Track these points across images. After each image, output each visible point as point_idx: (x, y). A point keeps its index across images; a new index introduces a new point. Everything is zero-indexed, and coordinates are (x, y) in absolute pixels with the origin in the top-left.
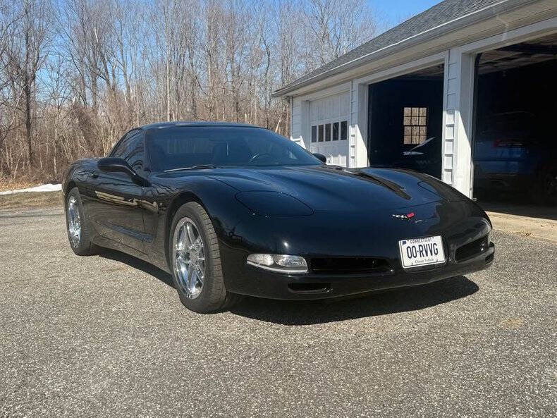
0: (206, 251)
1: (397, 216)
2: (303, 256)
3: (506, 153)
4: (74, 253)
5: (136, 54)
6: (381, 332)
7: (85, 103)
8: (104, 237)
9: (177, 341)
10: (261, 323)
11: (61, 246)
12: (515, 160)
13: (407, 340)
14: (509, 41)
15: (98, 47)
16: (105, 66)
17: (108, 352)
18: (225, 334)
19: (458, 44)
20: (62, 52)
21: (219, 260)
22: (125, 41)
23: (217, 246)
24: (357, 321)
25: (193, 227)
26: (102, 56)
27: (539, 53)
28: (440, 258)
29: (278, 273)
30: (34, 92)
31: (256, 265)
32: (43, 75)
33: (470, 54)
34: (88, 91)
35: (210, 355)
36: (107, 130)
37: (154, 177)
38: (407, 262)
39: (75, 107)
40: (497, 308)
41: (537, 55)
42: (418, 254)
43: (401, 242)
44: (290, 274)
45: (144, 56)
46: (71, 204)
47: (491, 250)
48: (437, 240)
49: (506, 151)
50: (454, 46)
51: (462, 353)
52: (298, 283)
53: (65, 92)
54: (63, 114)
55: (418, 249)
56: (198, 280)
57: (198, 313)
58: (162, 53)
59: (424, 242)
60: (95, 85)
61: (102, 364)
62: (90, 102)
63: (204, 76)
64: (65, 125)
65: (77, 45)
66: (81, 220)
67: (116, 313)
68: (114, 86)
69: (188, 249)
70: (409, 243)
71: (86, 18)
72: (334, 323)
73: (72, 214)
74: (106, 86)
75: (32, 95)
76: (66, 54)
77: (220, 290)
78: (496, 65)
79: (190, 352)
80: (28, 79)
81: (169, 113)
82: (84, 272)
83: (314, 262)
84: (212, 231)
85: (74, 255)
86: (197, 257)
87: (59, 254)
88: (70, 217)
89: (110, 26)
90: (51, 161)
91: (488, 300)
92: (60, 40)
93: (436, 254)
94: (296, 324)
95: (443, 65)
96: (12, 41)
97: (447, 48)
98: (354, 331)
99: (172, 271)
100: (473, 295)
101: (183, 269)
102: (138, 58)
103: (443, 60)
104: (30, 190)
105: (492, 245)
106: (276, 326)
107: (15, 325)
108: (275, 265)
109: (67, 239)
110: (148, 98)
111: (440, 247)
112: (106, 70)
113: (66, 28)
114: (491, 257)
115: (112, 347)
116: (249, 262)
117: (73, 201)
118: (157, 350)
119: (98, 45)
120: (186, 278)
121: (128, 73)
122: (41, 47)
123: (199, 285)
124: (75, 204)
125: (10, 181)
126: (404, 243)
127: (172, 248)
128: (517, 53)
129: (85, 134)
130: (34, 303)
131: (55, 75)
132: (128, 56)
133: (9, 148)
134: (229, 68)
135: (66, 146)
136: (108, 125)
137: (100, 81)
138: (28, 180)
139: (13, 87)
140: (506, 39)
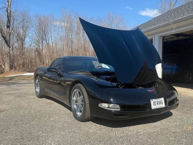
0: (83, 101)
1: (149, 91)
2: (119, 105)
3: (171, 67)
4: (37, 97)
5: (55, 34)
6: (144, 131)
7: (40, 48)
8: (47, 92)
9: (74, 133)
10: (102, 126)
11: (33, 94)
12: (174, 69)
13: (154, 135)
14: (175, 32)
15: (44, 32)
16: (46, 37)
17: (51, 137)
18: (91, 131)
19: (157, 33)
20: (33, 33)
21: (89, 104)
22: (52, 30)
23: (88, 99)
24: (135, 126)
25: (79, 92)
26: (45, 34)
27: (182, 36)
28: (163, 105)
29: (110, 110)
30: (24, 44)
31: (102, 107)
32: (27, 40)
33: (161, 36)
34: (40, 44)
35: (87, 140)
36: (46, 56)
37: (66, 74)
38: (153, 107)
39: (36, 49)
40: (181, 122)
41: (181, 37)
42: (157, 104)
43: (151, 100)
44: (113, 111)
45: (58, 34)
46: (37, 81)
47: (178, 102)
48: (162, 99)
49: (171, 66)
50: (156, 34)
51: (175, 141)
52: (116, 114)
53: (34, 45)
54: (33, 51)
55: (156, 102)
56: (80, 110)
57: (80, 121)
58: (63, 34)
59: (158, 100)
60: (42, 43)
61: (49, 142)
62: (41, 48)
63: (75, 41)
64: (33, 55)
65: (37, 31)
66: (40, 86)
67: (53, 121)
68: (48, 43)
69: (77, 99)
70: (154, 100)
71: (41, 23)
72: (127, 127)
73: (37, 84)
74: (46, 43)
75: (23, 45)
76: (34, 33)
77: (88, 114)
78: (168, 40)
79: (79, 138)
80: (23, 40)
81: (64, 51)
82: (41, 104)
83: (122, 107)
84: (86, 94)
85: (37, 98)
86: (80, 102)
87: (32, 97)
88: (36, 85)
89: (48, 25)
90: (29, 65)
91: (177, 118)
92: (33, 29)
93: (162, 104)
94: (115, 127)
95: (152, 39)
96: (18, 29)
97: (154, 34)
98: (135, 131)
99: (71, 106)
100: (171, 117)
101: (75, 106)
102: (56, 35)
103: (153, 38)
104: (22, 75)
105: (178, 100)
106: (108, 128)
107: (19, 125)
108: (109, 107)
109: (34, 92)
110: (58, 47)
111: (163, 102)
112: (46, 39)
113: (34, 26)
114: (178, 104)
115: (53, 135)
116: (99, 106)
117: (38, 80)
118: (68, 137)
119: (44, 31)
120: (76, 109)
121: (53, 39)
122: (27, 31)
123: (81, 112)
124: (38, 81)
125: (16, 71)
126: (152, 100)
127: (71, 98)
128: (175, 36)
129: (39, 58)
130: (25, 116)
131: (31, 39)
132: (53, 34)
133: (16, 61)
134: (83, 39)
135: (33, 61)
136: (46, 54)
137: (44, 41)
138: (22, 71)
139: (18, 43)
140: (174, 32)
